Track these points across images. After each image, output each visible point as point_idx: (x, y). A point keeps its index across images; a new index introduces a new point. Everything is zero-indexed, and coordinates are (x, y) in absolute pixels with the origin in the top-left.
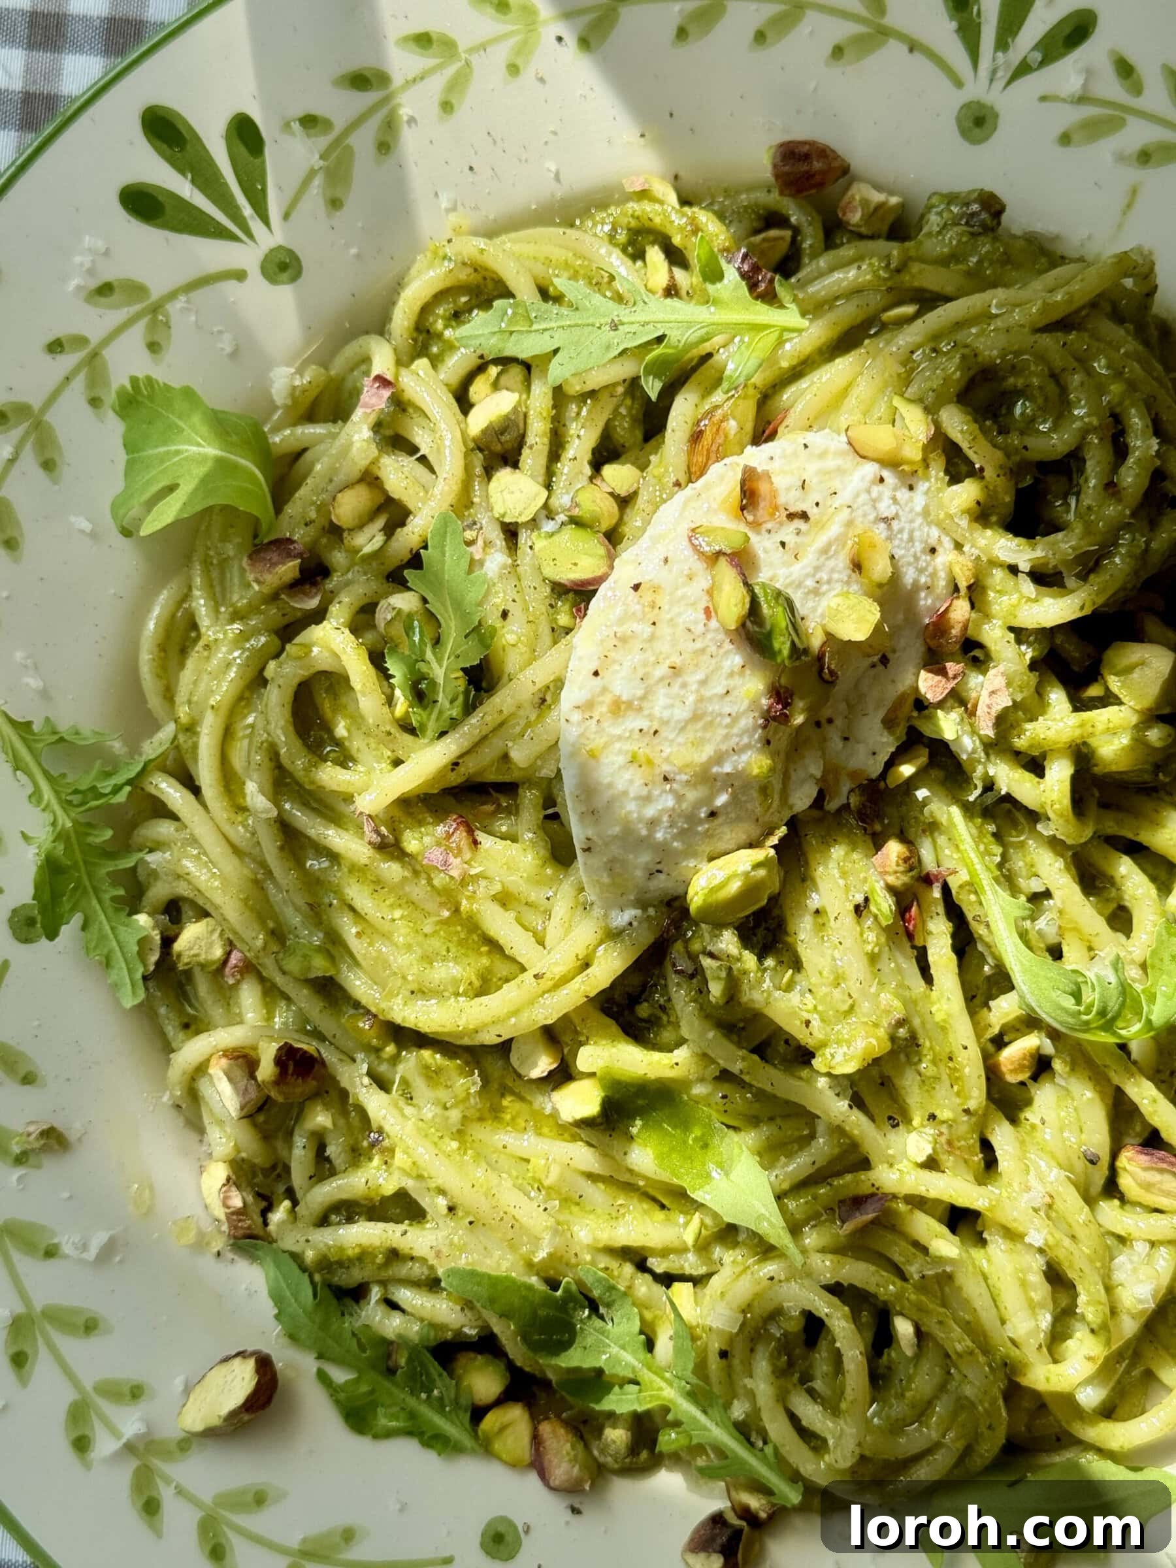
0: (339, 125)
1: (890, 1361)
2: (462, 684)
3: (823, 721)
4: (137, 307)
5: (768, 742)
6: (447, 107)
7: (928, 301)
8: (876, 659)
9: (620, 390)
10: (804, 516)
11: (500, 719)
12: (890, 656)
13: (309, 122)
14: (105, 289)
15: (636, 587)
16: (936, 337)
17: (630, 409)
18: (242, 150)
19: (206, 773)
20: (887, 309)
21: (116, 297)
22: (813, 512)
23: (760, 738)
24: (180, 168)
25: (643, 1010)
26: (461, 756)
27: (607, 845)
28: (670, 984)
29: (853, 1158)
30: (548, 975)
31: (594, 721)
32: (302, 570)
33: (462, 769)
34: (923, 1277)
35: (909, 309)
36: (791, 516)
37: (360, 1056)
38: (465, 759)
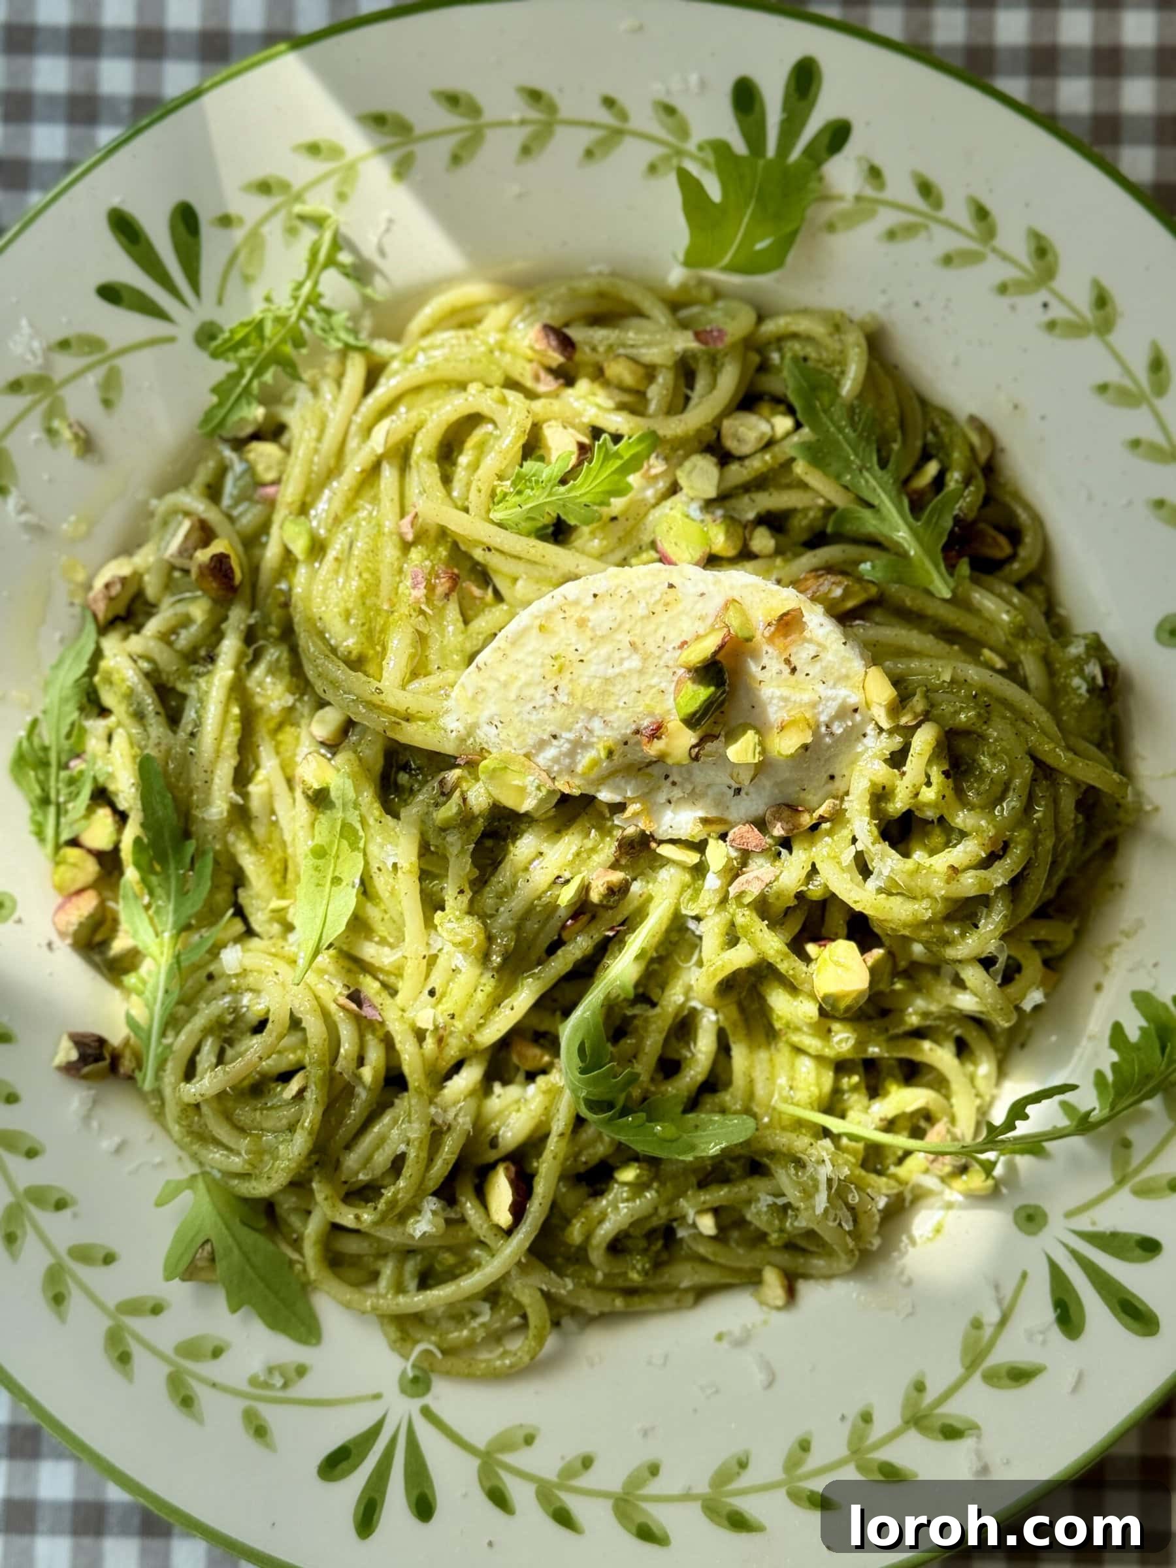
0: (887, 195)
1: (274, 1089)
2: (547, 520)
3: (671, 779)
4: (671, 139)
5: (626, 743)
6: (948, 260)
7: (1012, 672)
8: (735, 785)
9: (821, 502)
10: (794, 670)
11: (538, 559)
12: (743, 793)
13: (875, 173)
14: (669, 110)
15: (671, 586)
16: (985, 691)
17: (815, 519)
18: (825, 140)
19: (385, 389)
20: (992, 649)
21: (669, 121)
22: (799, 675)
23: (625, 734)
24: (787, 106)
25: (403, 778)
26: (497, 550)
27: (491, 678)
28: (430, 784)
29: (392, 980)
30: (382, 697)
31: (563, 615)
32: (561, 366)
33: (488, 555)
34: (341, 1074)
35: (999, 664)
36: (788, 661)
37: (256, 614)
38: (497, 554)
